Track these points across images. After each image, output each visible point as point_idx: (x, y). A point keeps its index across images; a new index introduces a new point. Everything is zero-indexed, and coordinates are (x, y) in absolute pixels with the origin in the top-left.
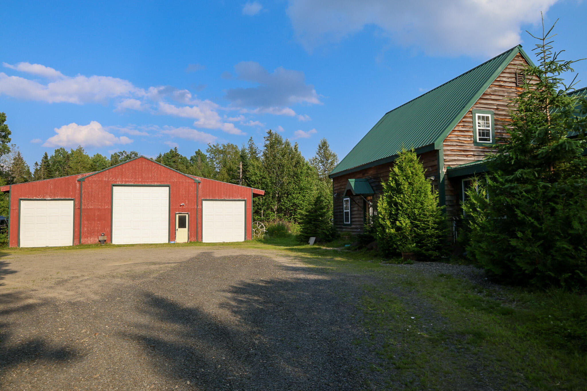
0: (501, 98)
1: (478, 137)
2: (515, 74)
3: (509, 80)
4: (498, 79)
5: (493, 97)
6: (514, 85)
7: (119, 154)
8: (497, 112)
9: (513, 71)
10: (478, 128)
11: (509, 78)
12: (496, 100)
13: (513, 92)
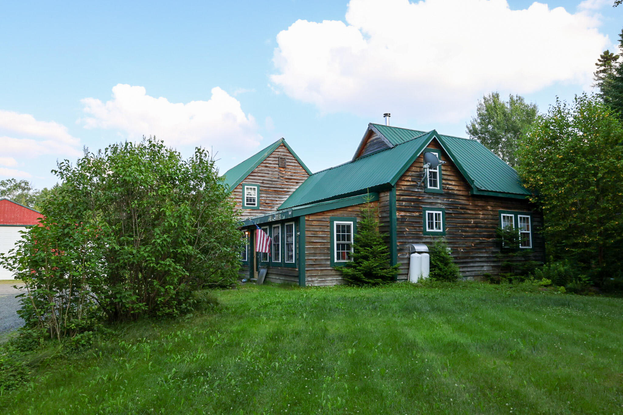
0: (266, 175)
1: (246, 203)
2: (279, 158)
3: (274, 162)
4: (265, 162)
5: (260, 174)
6: (277, 166)
7: (7, 182)
8: (262, 185)
9: (277, 156)
10: (246, 196)
11: (273, 161)
12: (262, 176)
13: (276, 171)
